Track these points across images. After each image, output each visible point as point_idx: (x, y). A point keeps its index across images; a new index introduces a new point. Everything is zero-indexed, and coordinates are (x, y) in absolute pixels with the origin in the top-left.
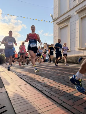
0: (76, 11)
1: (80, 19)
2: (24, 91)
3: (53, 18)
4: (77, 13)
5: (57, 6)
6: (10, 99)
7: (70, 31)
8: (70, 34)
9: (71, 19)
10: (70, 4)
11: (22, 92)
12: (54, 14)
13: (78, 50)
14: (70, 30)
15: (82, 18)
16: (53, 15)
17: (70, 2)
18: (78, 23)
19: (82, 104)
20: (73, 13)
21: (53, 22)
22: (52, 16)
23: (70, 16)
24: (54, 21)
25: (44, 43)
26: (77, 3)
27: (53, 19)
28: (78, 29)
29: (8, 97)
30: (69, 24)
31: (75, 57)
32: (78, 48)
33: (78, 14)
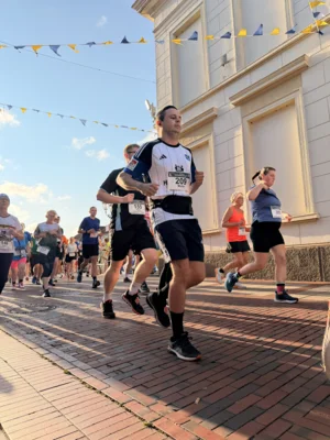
0: (232, 99)
1: (247, 124)
2: (63, 412)
3: (154, 114)
4: (236, 105)
5: (169, 74)
7: (217, 164)
8: (217, 174)
9: (216, 123)
10: (210, 74)
11: (57, 414)
12: (158, 101)
14: (216, 160)
15: (251, 122)
16: (155, 105)
17: (210, 65)
18: (241, 138)
20: (223, 103)
22: (151, 107)
23: (214, 113)
26: (234, 71)
28: (242, 157)
30: (211, 139)
33: (239, 108)
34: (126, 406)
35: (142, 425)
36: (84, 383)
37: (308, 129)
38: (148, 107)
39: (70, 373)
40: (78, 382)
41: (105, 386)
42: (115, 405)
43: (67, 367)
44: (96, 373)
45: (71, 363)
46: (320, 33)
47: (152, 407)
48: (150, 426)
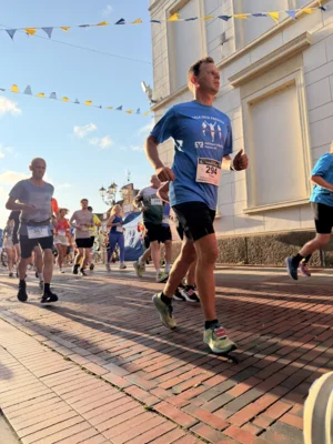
0: (231, 79)
1: (247, 106)
2: (64, 397)
3: (150, 96)
4: (236, 85)
5: (166, 54)
6: (16, 435)
10: (208, 53)
11: (57, 399)
12: (155, 83)
13: (244, 216)
15: (251, 104)
16: (152, 87)
17: (208, 44)
18: (241, 120)
19: (253, 418)
21: (153, 114)
22: (148, 89)
24: (155, 110)
25: (125, 187)
26: (234, 51)
27: (153, 101)
28: (242, 141)
29: (7, 426)
31: (236, 240)
32: (246, 207)
33: (238, 90)
34: (127, 390)
35: (142, 409)
36: (83, 369)
37: (309, 111)
38: (144, 90)
39: (69, 360)
40: (78, 368)
41: (105, 371)
42: (116, 390)
43: (66, 353)
44: (96, 359)
45: (70, 349)
46: (322, 8)
47: (152, 392)
48: (150, 410)
